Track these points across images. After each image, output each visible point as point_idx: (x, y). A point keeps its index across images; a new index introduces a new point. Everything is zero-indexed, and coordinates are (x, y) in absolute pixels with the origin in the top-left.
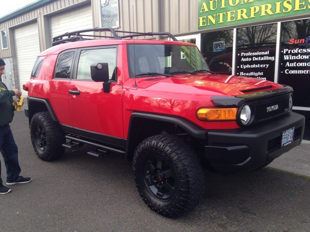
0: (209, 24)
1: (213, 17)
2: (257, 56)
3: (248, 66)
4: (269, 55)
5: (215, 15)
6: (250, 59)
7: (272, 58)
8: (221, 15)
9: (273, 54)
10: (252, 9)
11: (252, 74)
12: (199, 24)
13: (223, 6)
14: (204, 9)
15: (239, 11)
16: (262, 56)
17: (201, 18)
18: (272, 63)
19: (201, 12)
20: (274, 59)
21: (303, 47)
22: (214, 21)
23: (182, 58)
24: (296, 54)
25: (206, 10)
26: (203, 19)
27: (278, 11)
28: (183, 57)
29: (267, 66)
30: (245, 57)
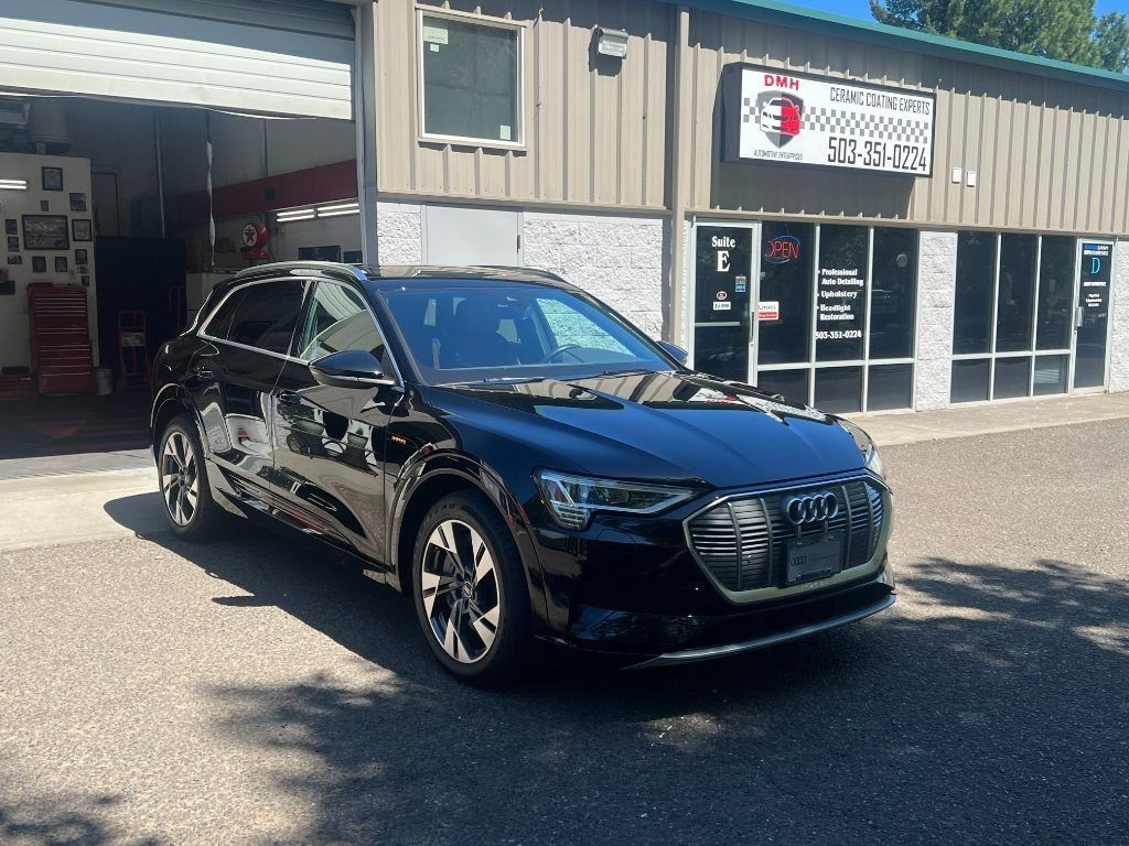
2: (843, 277)
3: (831, 294)
4: (858, 277)
6: (834, 282)
7: (861, 283)
9: (862, 275)
11: (836, 308)
16: (849, 277)
18: (862, 291)
20: (862, 284)
23: (720, 268)
28: (725, 266)
29: (855, 294)
30: (828, 277)
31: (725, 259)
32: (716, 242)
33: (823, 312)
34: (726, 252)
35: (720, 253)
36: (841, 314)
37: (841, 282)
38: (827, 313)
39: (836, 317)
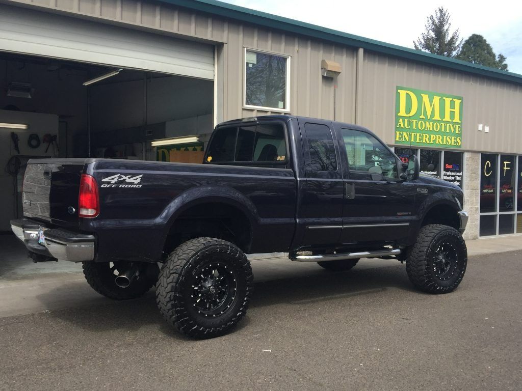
0: (403, 140)
1: (407, 134)
5: (408, 133)
8: (413, 134)
9: (439, 174)
10: (432, 136)
12: (396, 139)
13: (414, 127)
14: (401, 126)
15: (424, 135)
17: (398, 133)
19: (398, 127)
21: (452, 171)
22: (407, 139)
24: (449, 176)
25: (402, 126)
26: (400, 134)
27: (445, 143)
31: (378, 166)
32: (374, 158)
34: (379, 162)
35: (376, 163)
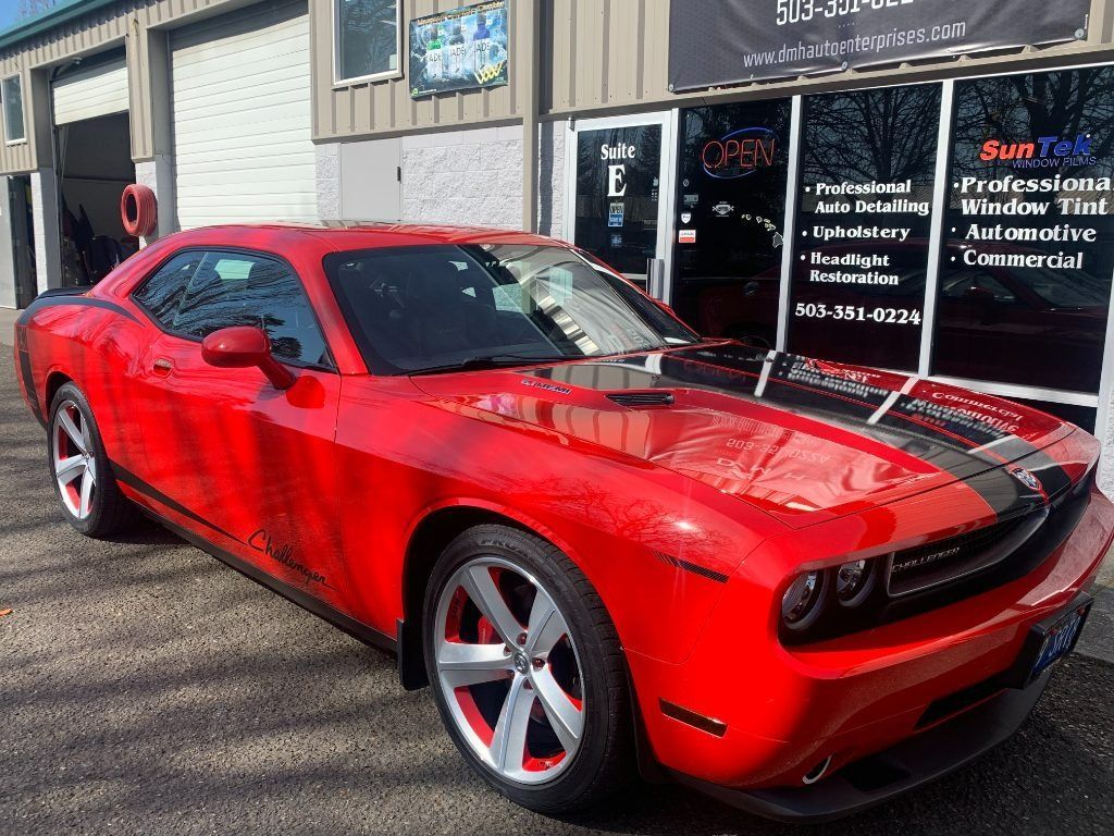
2: (869, 198)
3: (839, 232)
4: (912, 197)
9: (922, 191)
11: (850, 259)
16: (887, 198)
18: (920, 225)
20: (927, 212)
21: (1025, 174)
24: (1003, 198)
29: (905, 233)
31: (619, 177)
32: (607, 152)
33: (816, 267)
34: (622, 167)
35: (613, 169)
36: (866, 272)
37: (863, 207)
38: (823, 268)
39: (850, 278)
